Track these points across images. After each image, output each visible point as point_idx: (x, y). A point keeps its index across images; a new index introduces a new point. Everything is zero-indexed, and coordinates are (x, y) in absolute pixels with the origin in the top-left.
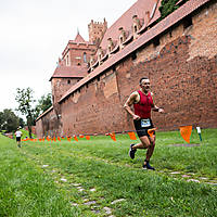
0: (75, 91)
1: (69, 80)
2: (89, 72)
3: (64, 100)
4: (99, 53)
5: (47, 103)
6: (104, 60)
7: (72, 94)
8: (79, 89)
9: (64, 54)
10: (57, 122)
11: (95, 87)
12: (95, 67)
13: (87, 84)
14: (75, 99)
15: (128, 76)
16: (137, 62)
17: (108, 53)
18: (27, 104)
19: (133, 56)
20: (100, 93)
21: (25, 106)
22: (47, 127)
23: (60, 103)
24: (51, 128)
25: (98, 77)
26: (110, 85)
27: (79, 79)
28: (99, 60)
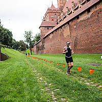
1: (48, 27)
2: (57, 23)
3: (46, 37)
4: (62, 14)
5: (38, 38)
6: (64, 18)
7: (49, 34)
8: (52, 32)
9: (46, 15)
11: (59, 32)
12: (60, 21)
13: (56, 30)
14: (51, 37)
15: (75, 27)
16: (79, 20)
17: (66, 14)
18: (30, 38)
19: (77, 17)
20: (62, 35)
21: (28, 40)
23: (44, 38)
24: (40, 49)
25: (61, 27)
26: (66, 31)
27: (53, 27)
28: (62, 18)
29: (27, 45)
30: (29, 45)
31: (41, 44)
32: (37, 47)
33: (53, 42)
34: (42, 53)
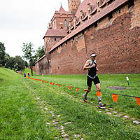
0: (59, 46)
1: (55, 38)
2: (68, 33)
3: (52, 51)
4: (74, 20)
5: (42, 52)
6: (77, 25)
7: (57, 48)
8: (61, 45)
9: (52, 20)
10: (48, 65)
11: (71, 44)
12: (72, 30)
13: (66, 42)
14: (59, 51)
15: (92, 37)
16: (97, 29)
17: (80, 20)
18: (30, 53)
19: (95, 24)
20: (74, 48)
21: (28, 54)
22: (42, 67)
23: (50, 53)
24: (44, 68)
25: (73, 38)
26: (81, 43)
27: (62, 38)
28: (74, 25)
29: (26, 62)
30: (28, 62)
31: (45, 61)
32: (40, 65)
33: (62, 58)
34: (47, 73)
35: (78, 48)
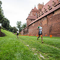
0: (33, 23)
6: (42, 15)
8: (34, 22)
10: (27, 31)
12: (39, 16)
13: (37, 21)
14: (33, 25)
15: (51, 19)
17: (44, 12)
18: (20, 26)
23: (29, 26)
24: (25, 33)
27: (34, 20)
28: (41, 15)
31: (26, 29)
32: (23, 31)
33: (34, 28)
35: (43, 24)
